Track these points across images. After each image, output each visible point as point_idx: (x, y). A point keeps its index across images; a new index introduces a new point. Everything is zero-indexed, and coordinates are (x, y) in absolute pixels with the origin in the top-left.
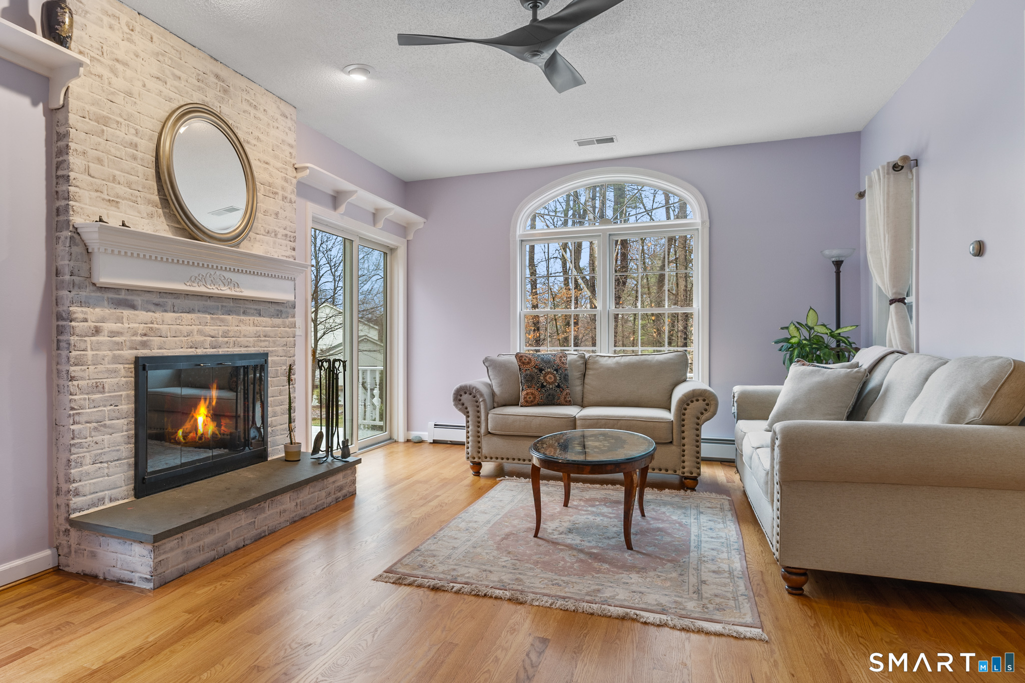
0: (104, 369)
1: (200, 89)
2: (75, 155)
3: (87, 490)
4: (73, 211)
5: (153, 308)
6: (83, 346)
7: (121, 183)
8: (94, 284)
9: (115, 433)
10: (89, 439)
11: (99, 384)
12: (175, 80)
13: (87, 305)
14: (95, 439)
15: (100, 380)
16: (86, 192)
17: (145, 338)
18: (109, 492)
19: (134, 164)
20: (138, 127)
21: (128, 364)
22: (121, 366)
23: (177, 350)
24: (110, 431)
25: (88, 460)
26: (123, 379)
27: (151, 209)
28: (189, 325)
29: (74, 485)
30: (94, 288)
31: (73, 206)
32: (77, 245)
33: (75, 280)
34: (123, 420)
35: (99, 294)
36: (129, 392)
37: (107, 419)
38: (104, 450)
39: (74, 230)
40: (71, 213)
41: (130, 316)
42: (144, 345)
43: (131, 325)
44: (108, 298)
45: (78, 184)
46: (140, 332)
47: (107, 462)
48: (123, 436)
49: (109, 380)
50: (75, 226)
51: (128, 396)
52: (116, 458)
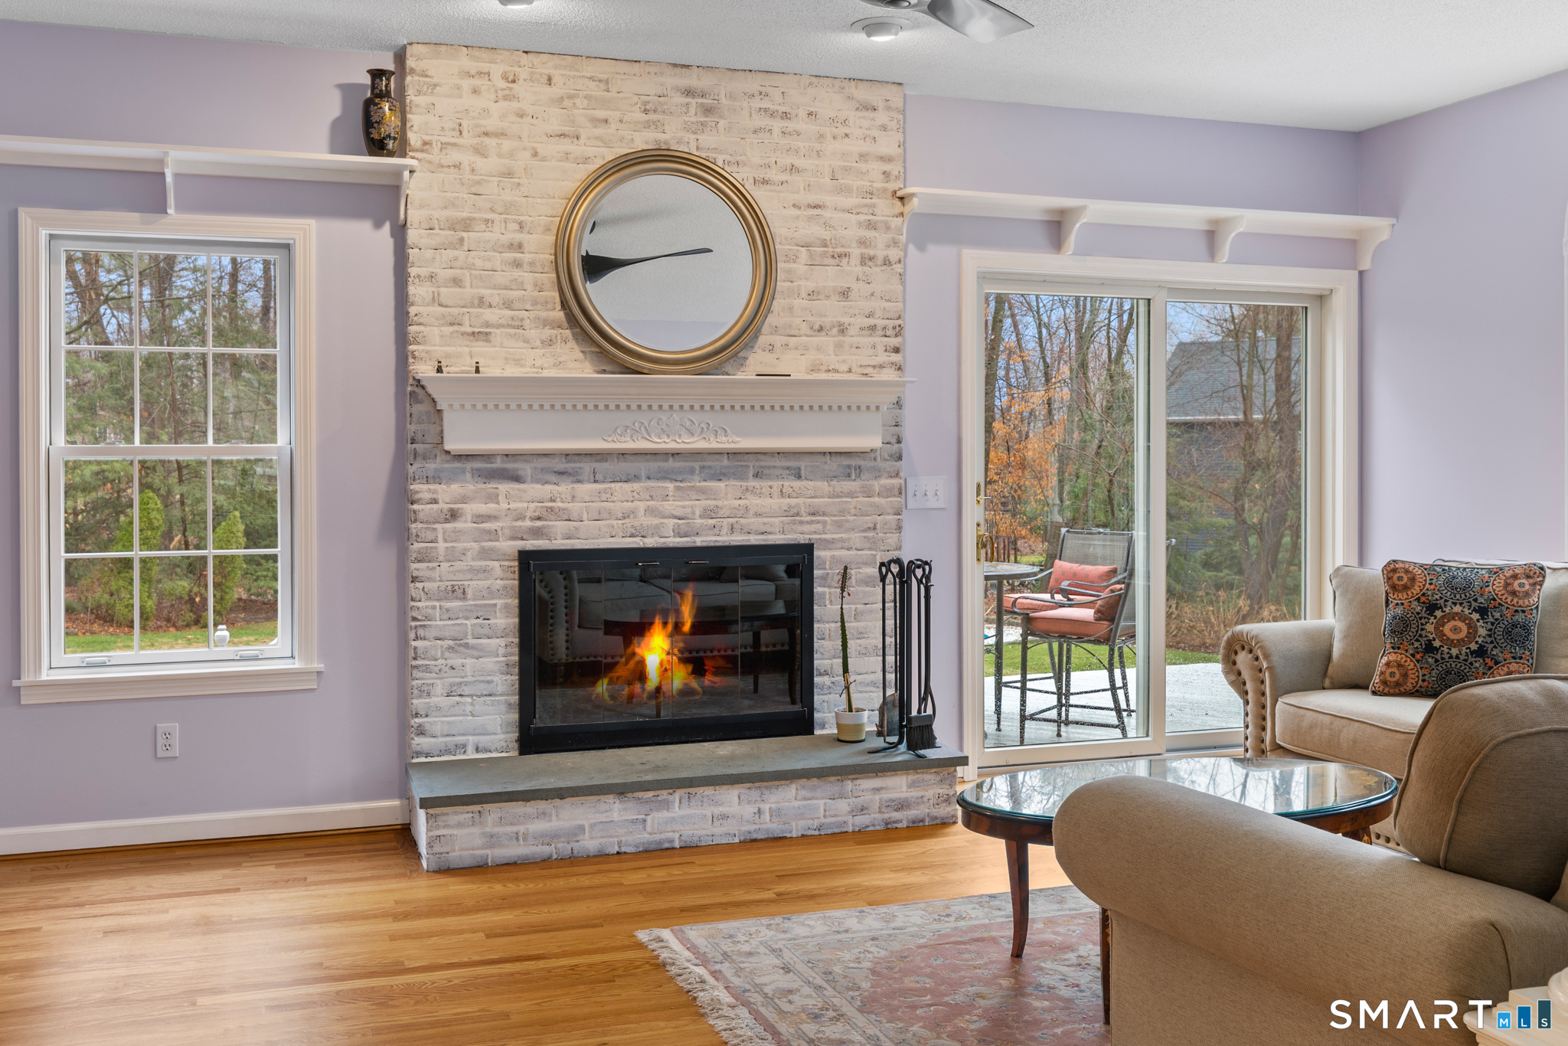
0: (466, 568)
1: (647, 125)
2: (418, 283)
3: (438, 729)
4: (414, 358)
5: (553, 478)
6: (430, 536)
7: (493, 304)
8: (448, 452)
9: (484, 656)
10: (441, 661)
11: (456, 588)
12: (595, 127)
13: (438, 480)
14: (450, 662)
15: (460, 583)
16: (435, 329)
17: (539, 524)
18: (475, 737)
19: (517, 273)
20: (522, 218)
21: (507, 560)
22: (496, 564)
23: (603, 540)
24: (476, 653)
25: (439, 688)
26: (498, 582)
27: (548, 332)
28: (627, 501)
29: (417, 720)
30: (448, 457)
31: (413, 352)
32: (421, 402)
33: (417, 449)
34: (498, 640)
35: (457, 465)
36: (509, 601)
37: (470, 636)
38: (465, 679)
39: (415, 383)
40: (411, 360)
41: (511, 492)
42: (537, 533)
43: (513, 506)
44: (472, 469)
45: (421, 321)
46: (529, 514)
47: (471, 696)
48: (498, 662)
49: (475, 582)
50: (417, 378)
51: (506, 606)
52: (485, 693)
